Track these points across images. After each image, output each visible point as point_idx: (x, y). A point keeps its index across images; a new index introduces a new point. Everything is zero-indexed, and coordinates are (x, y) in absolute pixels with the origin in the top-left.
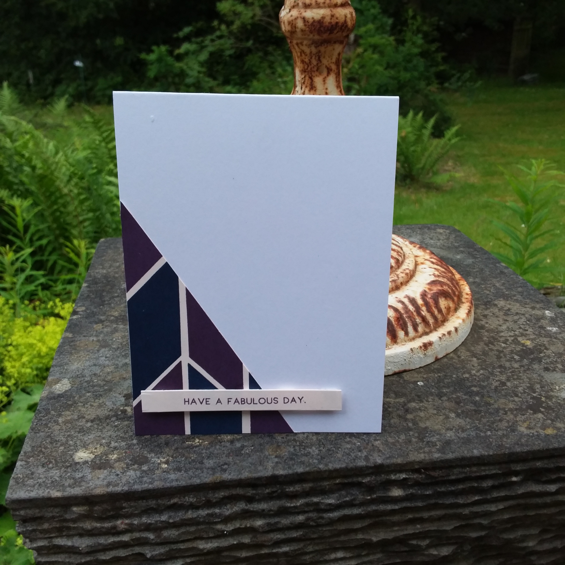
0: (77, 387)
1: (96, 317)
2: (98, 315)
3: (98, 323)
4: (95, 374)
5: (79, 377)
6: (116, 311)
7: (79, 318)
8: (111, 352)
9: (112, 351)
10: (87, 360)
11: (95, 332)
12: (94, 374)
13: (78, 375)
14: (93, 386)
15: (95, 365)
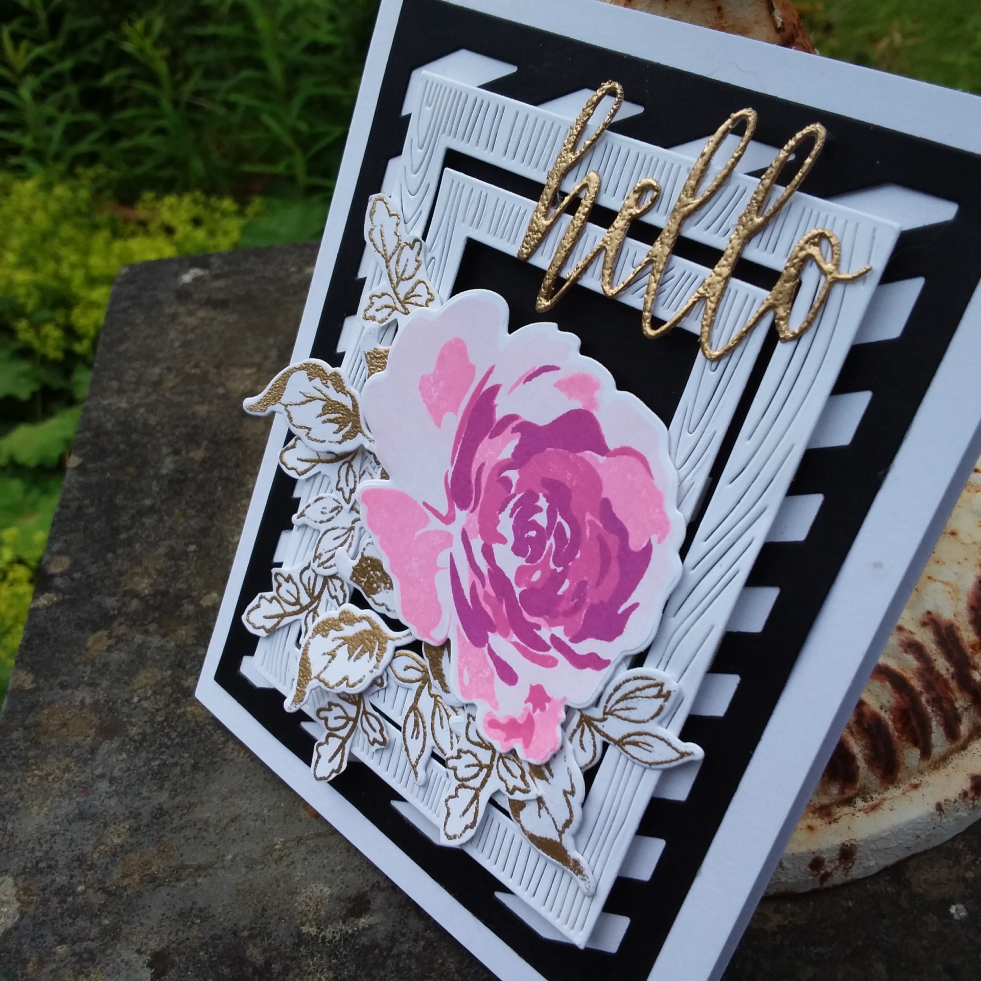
0: (34, 917)
1: (96, 599)
2: (99, 594)
3: (99, 629)
4: (81, 860)
5: (41, 871)
6: (147, 573)
7: (53, 603)
8: (124, 756)
9: (128, 752)
10: (63, 795)
11: (89, 669)
12: (78, 859)
13: (37, 863)
14: (76, 912)
15: (82, 816)
